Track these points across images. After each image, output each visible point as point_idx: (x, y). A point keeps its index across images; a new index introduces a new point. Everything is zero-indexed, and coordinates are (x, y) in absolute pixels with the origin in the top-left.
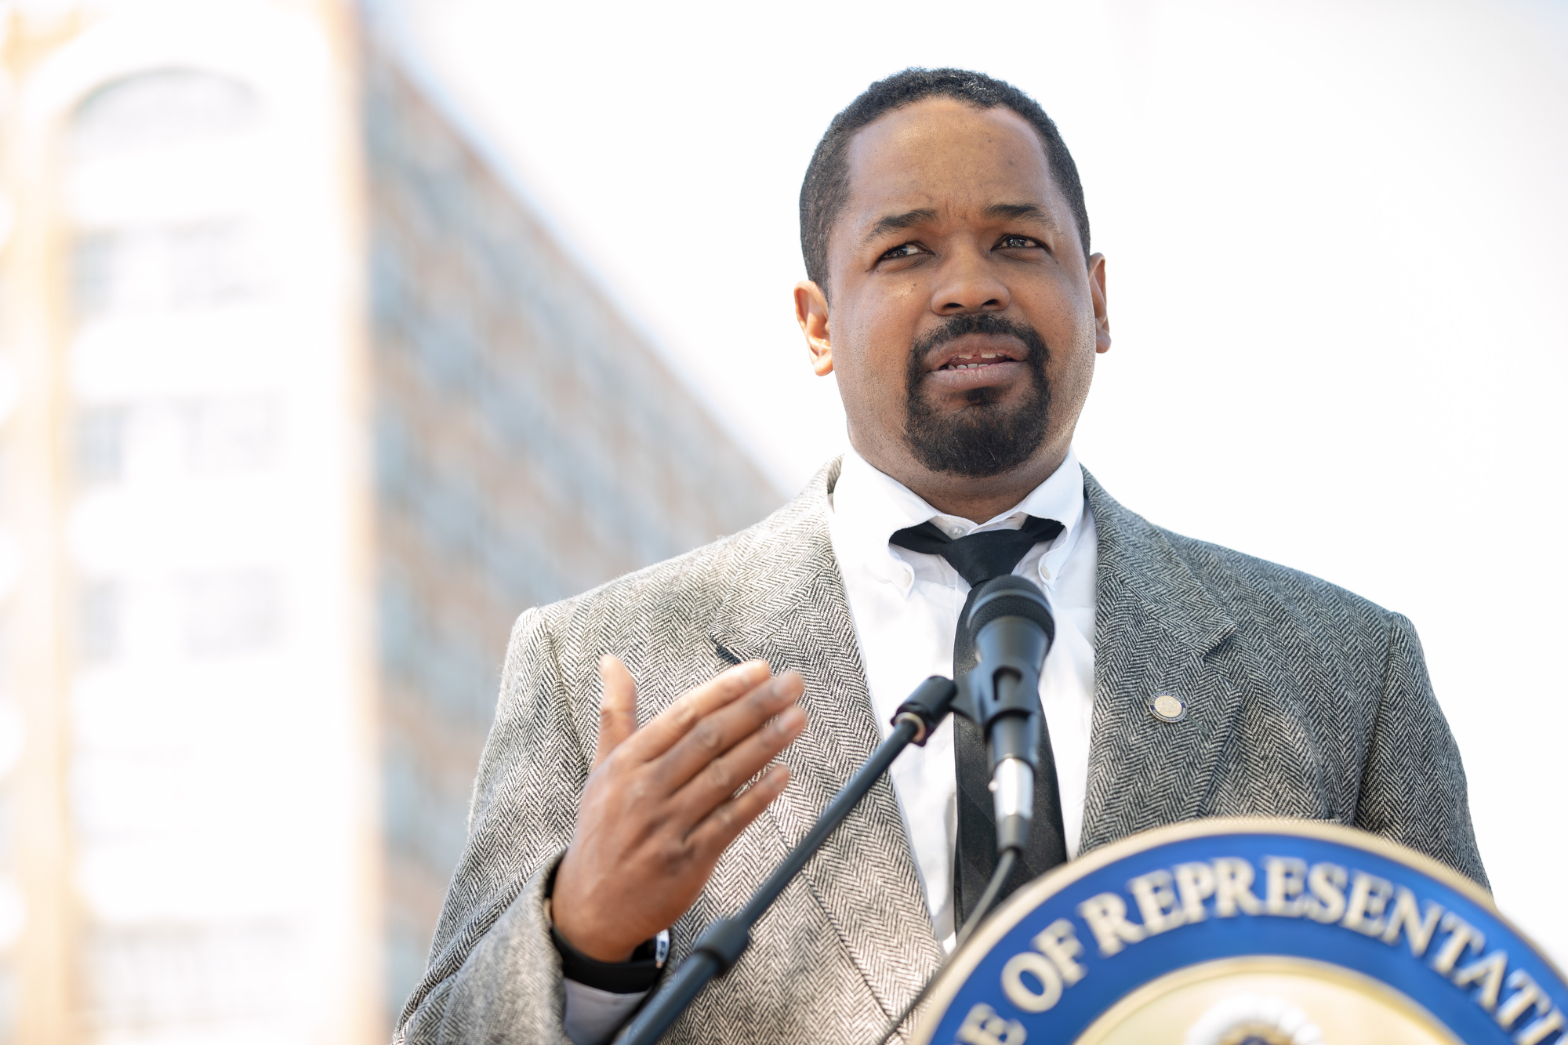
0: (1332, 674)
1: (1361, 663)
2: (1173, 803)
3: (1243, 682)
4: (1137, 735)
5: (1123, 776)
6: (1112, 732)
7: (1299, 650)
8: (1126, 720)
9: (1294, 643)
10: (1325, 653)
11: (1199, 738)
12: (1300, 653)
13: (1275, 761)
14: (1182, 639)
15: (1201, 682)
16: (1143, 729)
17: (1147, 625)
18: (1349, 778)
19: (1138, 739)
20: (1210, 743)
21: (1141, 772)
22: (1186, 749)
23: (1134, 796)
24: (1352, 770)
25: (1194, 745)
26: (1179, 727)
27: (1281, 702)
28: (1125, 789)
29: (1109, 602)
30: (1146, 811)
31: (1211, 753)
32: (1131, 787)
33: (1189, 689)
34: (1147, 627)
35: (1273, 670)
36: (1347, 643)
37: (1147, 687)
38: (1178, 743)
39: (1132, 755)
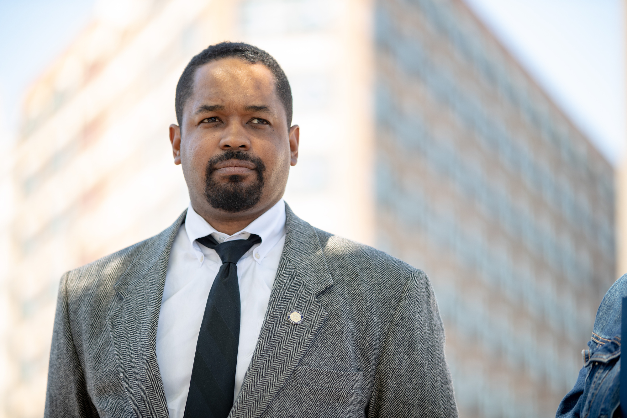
0: (370, 309)
1: (386, 303)
2: (289, 359)
3: (331, 308)
4: (280, 328)
5: (271, 344)
6: (270, 326)
7: (359, 296)
8: (277, 321)
9: (357, 292)
10: (370, 298)
11: (306, 332)
12: (359, 298)
13: (337, 347)
14: (310, 287)
15: (312, 307)
16: (283, 326)
17: (296, 279)
18: (368, 356)
19: (280, 330)
20: (310, 334)
21: (278, 344)
22: (299, 336)
23: (274, 353)
24: (370, 353)
25: (303, 335)
26: (298, 326)
27: (345, 321)
28: (270, 350)
29: (282, 269)
30: (277, 360)
31: (309, 339)
32: (273, 349)
33: (307, 310)
34: (296, 280)
35: (345, 305)
36: (382, 293)
37: (289, 307)
38: (296, 333)
39: (276, 336)
